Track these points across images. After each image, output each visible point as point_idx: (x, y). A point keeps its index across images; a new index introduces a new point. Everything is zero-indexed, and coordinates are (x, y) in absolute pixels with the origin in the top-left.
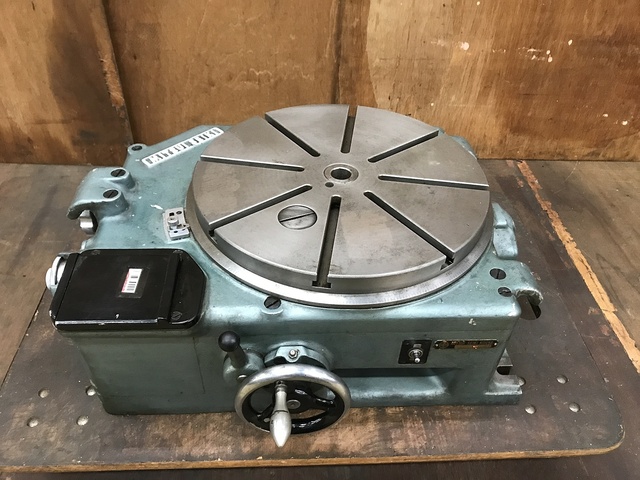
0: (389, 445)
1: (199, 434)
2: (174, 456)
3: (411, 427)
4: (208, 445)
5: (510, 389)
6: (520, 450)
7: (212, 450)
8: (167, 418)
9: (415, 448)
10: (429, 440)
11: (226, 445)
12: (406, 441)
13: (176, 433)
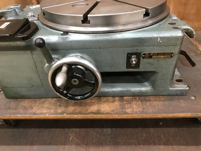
0: (124, 110)
1: (41, 105)
2: (28, 113)
3: (135, 104)
4: (44, 109)
5: (182, 87)
6: (189, 112)
7: (45, 111)
8: (29, 100)
9: (137, 112)
10: (143, 109)
11: (51, 109)
12: (132, 109)
13: (32, 105)
